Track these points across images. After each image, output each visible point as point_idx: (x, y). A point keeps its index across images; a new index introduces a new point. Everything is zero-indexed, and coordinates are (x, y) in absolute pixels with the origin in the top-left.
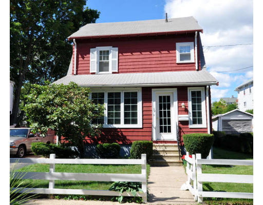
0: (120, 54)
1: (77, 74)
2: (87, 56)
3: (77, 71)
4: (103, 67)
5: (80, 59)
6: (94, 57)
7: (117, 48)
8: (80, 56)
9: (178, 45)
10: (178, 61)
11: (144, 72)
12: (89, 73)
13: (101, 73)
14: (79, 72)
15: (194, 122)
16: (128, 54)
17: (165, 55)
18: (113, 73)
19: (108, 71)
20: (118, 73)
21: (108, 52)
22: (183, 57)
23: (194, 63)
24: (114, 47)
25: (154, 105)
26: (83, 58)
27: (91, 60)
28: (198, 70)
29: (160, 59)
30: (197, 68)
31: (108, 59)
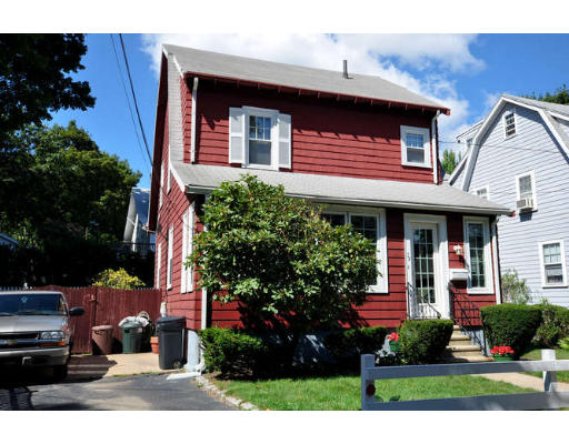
0: (295, 131)
1: (197, 162)
2: (222, 122)
3: (197, 155)
4: (258, 152)
5: (205, 127)
6: (237, 127)
7: (289, 117)
8: (204, 121)
9: (405, 130)
10: (404, 162)
12: (226, 164)
13: (252, 166)
14: (201, 157)
15: (474, 283)
16: (311, 133)
17: (381, 147)
18: (282, 170)
19: (269, 163)
20: (291, 171)
21: (269, 122)
22: (413, 155)
23: (431, 170)
24: (285, 113)
25: (408, 245)
26: (212, 126)
27: (232, 134)
28: (438, 184)
29: (371, 152)
30: (436, 181)
31: (268, 136)
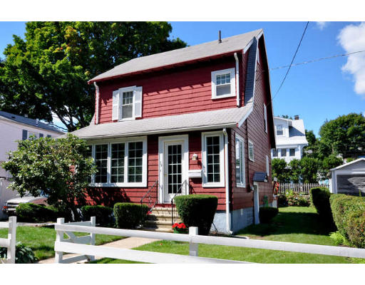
0: (145, 95)
1: (99, 123)
2: (110, 100)
3: (99, 119)
4: (126, 112)
5: (103, 105)
6: (116, 100)
7: (141, 88)
8: (102, 102)
9: (214, 74)
10: (214, 96)
11: (171, 114)
12: (110, 121)
13: (123, 119)
14: (101, 120)
15: (210, 179)
16: (154, 93)
17: (197, 90)
18: (137, 119)
19: (131, 116)
20: (142, 118)
21: (131, 93)
22: (219, 91)
23: (235, 97)
24: (139, 86)
25: (162, 158)
26: (106, 103)
27: (113, 105)
28: (241, 106)
29: (190, 96)
30: (238, 104)
31: (132, 102)
